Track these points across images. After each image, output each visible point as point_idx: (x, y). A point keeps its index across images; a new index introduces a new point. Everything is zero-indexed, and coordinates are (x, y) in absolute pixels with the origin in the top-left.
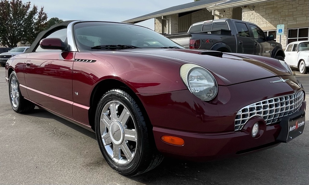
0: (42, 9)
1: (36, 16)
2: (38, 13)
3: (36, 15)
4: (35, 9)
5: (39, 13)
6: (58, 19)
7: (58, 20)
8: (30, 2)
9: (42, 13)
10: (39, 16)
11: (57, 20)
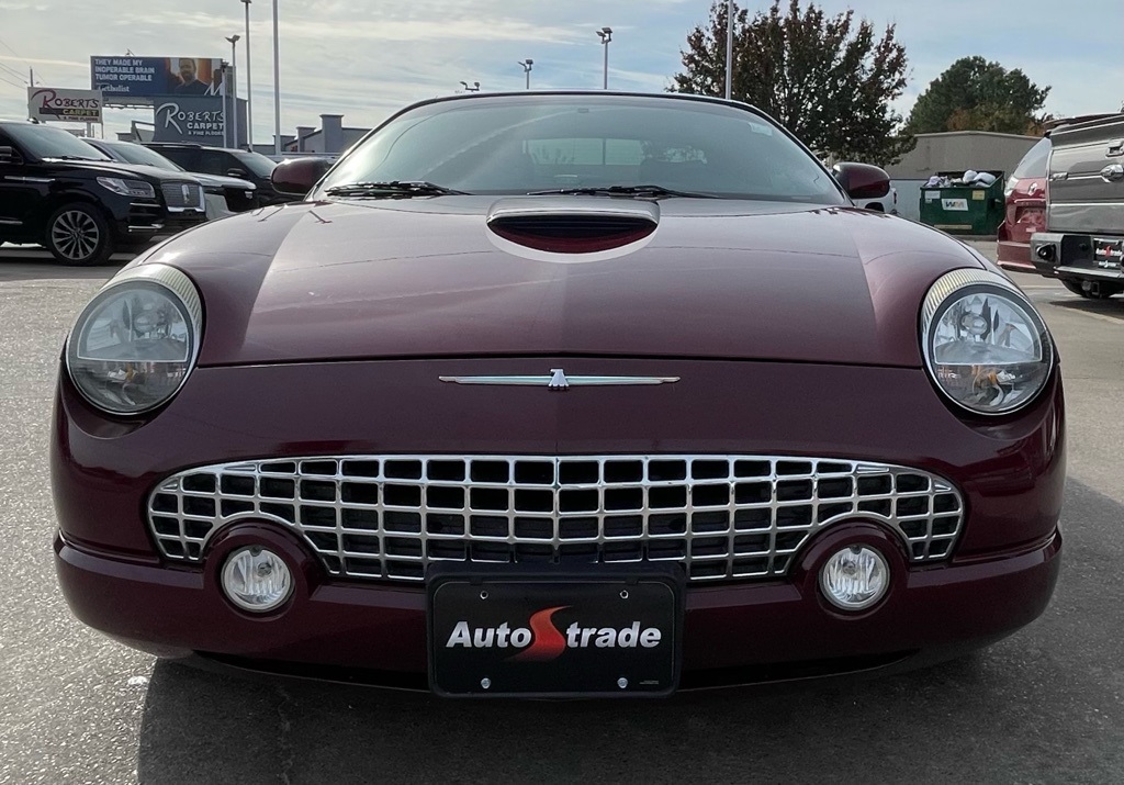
0: (890, 32)
1: (868, 61)
2: (873, 49)
3: (867, 54)
4: (865, 33)
5: (879, 48)
6: (984, 61)
7: (983, 67)
8: (850, 13)
9: (886, 46)
10: (876, 60)
11: (979, 67)
